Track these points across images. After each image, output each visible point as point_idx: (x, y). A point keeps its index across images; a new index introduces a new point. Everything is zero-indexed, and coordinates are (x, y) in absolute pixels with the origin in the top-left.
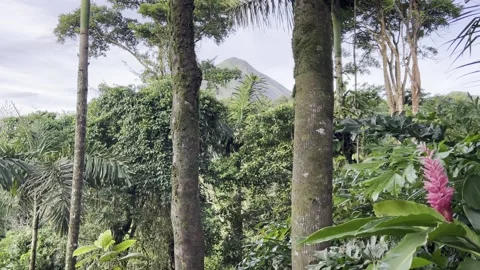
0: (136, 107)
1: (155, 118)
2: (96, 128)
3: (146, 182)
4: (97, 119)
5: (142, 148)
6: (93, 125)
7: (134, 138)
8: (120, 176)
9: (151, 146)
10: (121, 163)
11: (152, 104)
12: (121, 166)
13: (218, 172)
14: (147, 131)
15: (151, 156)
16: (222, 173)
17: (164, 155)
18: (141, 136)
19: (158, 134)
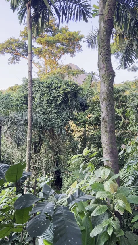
0: (41, 88)
1: (50, 94)
2: (23, 98)
3: (48, 123)
4: (23, 94)
5: (45, 108)
6: (21, 97)
7: (41, 103)
8: (39, 121)
9: (49, 107)
10: (39, 115)
11: (48, 87)
12: (38, 116)
13: (79, 119)
14: (47, 100)
15: (49, 111)
16: (81, 119)
17: (56, 111)
18: (45, 102)
19: (52, 101)
